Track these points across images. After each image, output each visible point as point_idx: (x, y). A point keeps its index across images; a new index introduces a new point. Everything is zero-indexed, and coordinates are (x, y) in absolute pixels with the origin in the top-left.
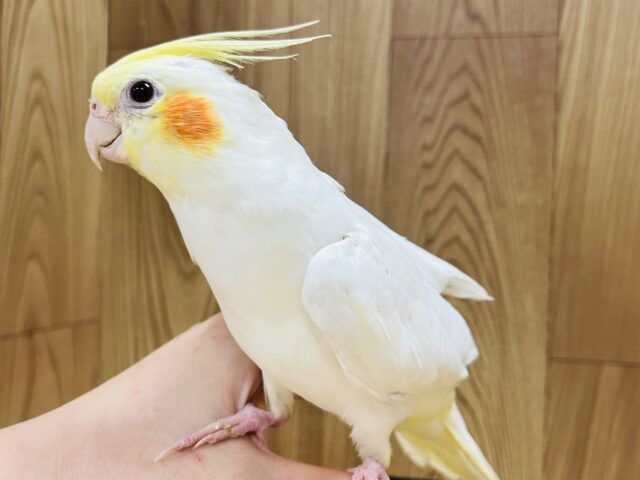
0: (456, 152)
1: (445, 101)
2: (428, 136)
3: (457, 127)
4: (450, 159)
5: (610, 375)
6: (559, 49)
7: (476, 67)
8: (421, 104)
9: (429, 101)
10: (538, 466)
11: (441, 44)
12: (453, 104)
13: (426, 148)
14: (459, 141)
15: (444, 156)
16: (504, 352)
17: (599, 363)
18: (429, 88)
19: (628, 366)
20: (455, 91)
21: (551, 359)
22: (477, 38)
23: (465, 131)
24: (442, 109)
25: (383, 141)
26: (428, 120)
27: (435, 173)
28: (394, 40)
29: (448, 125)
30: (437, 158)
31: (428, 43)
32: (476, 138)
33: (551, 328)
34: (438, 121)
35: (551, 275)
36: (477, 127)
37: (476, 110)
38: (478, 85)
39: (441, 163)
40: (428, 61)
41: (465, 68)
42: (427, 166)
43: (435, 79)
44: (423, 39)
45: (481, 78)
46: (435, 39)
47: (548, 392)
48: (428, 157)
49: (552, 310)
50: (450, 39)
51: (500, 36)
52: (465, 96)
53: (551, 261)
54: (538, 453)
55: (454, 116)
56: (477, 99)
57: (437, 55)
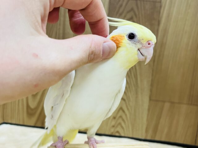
5: (167, 105)
6: (161, 7)
7: (136, 9)
10: (144, 131)
16: (137, 97)
17: (164, 102)
18: (121, 14)
19: (172, 103)
20: (128, 16)
21: (150, 99)
33: (151, 91)
35: (152, 75)
38: (136, 16)
40: (121, 6)
41: (132, 9)
43: (123, 12)
45: (137, 13)
47: (149, 110)
49: (152, 85)
52: (132, 18)
53: (153, 71)
54: (145, 127)
56: (135, 20)
57: (124, 4)
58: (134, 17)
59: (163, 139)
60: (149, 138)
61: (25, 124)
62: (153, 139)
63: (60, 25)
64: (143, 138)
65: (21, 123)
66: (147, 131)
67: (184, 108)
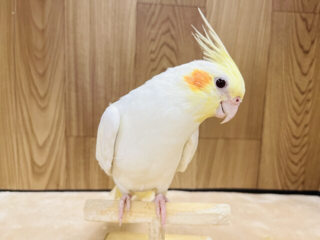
0: (165, 55)
1: (160, 32)
2: (153, 47)
3: (165, 44)
4: (162, 58)
5: (221, 142)
7: (173, 18)
8: (150, 33)
9: (154, 32)
10: (194, 179)
11: (159, 7)
12: (164, 34)
13: (152, 52)
14: (166, 50)
15: (159, 56)
17: (217, 139)
18: (153, 26)
19: (227, 139)
20: (164, 28)
21: (200, 138)
22: (173, 6)
23: (168, 46)
24: (159, 36)
25: (134, 48)
26: (153, 40)
27: (156, 63)
28: (138, 3)
29: (161, 43)
30: (157, 57)
31: (153, 6)
32: (172, 49)
34: (157, 41)
36: (173, 44)
37: (172, 37)
38: (174, 27)
39: (158, 59)
40: (153, 14)
41: (168, 19)
42: (153, 60)
43: (156, 22)
44: (151, 4)
45: (175, 23)
46: (156, 5)
48: (153, 56)
50: (162, 5)
51: (183, 6)
52: (168, 31)
55: (163, 39)
56: (173, 32)
57: (157, 12)
58: (172, 29)
59: (218, 186)
60: (201, 187)
61: (32, 188)
62: (206, 187)
63: (69, 43)
64: (194, 187)
65: (26, 188)
66: (198, 178)
67: (242, 144)
